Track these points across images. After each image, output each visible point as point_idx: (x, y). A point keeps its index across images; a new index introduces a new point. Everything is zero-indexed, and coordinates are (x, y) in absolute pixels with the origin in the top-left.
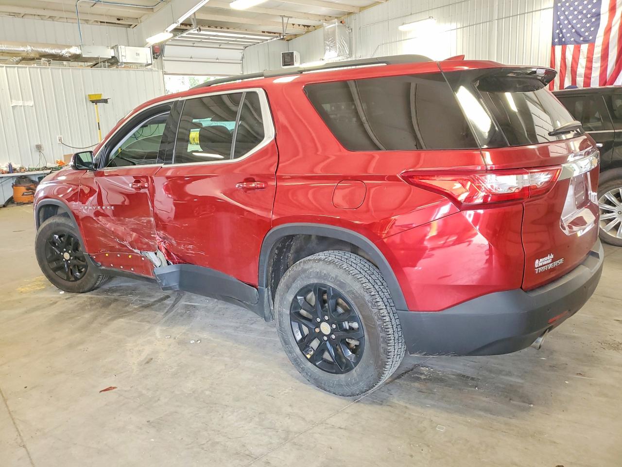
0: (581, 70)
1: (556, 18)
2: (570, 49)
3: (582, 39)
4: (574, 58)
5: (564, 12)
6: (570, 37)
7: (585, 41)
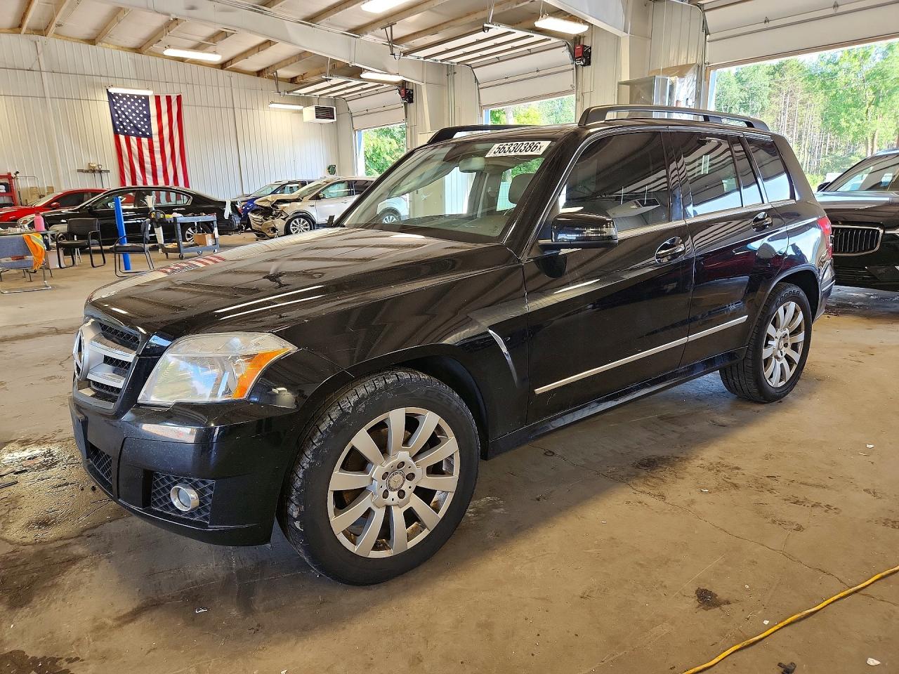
0: (147, 158)
1: (113, 111)
2: (133, 140)
3: (140, 133)
4: (138, 148)
5: (120, 108)
6: (131, 130)
7: (145, 136)
